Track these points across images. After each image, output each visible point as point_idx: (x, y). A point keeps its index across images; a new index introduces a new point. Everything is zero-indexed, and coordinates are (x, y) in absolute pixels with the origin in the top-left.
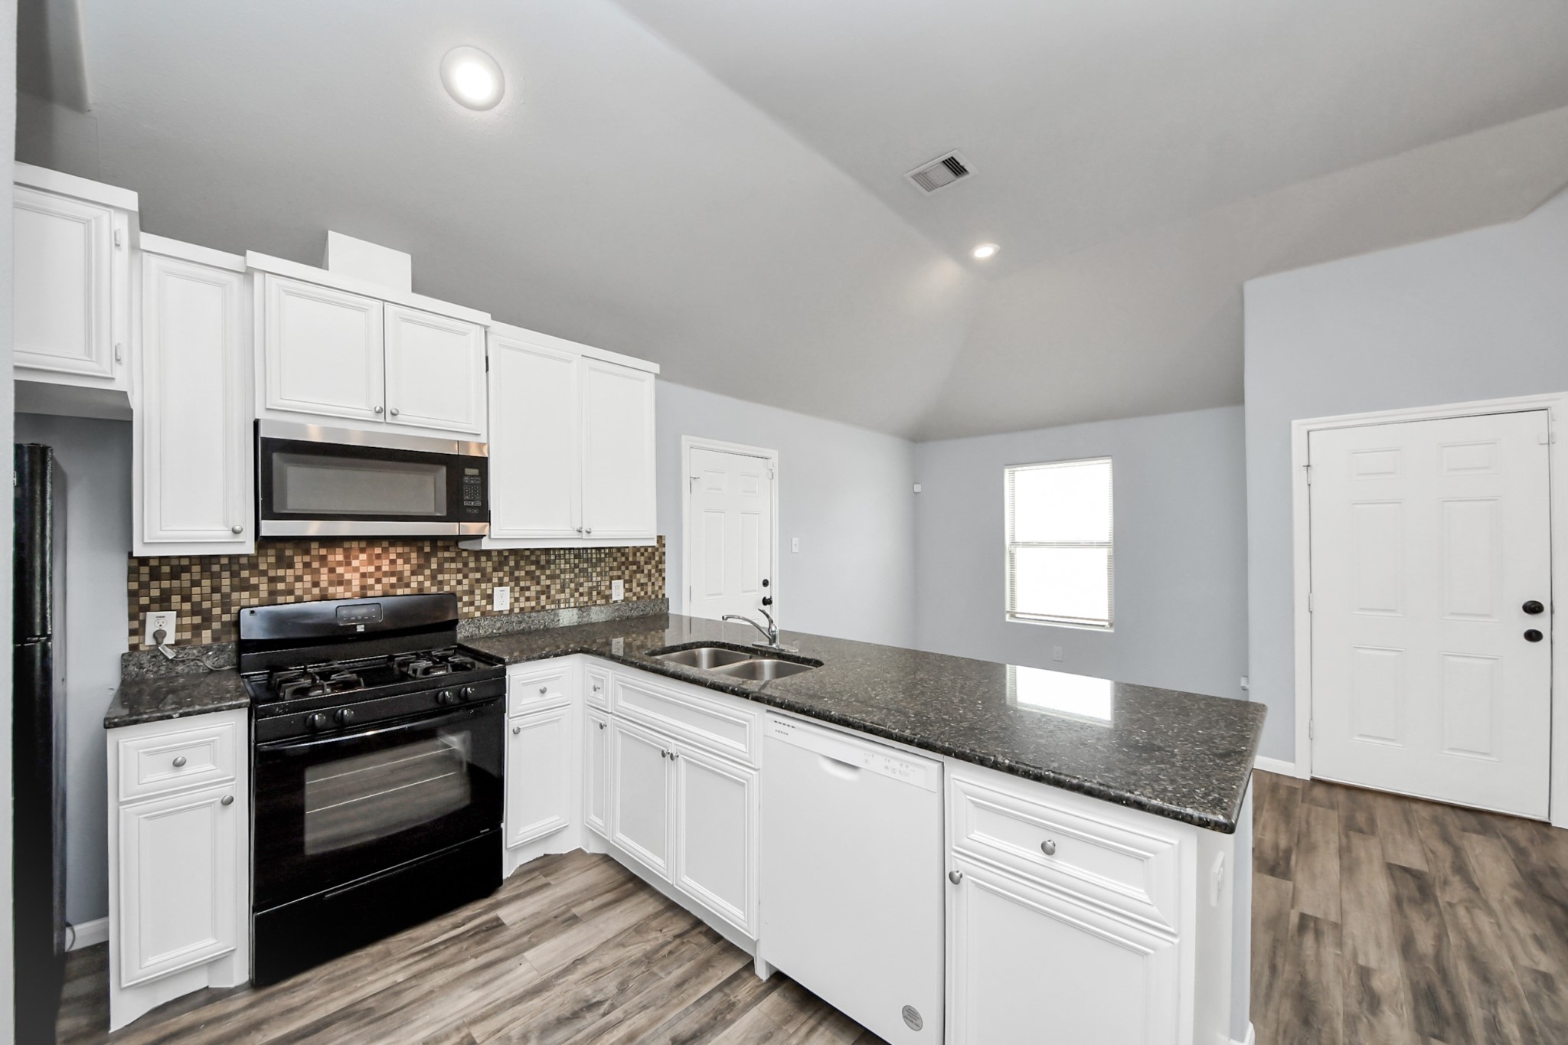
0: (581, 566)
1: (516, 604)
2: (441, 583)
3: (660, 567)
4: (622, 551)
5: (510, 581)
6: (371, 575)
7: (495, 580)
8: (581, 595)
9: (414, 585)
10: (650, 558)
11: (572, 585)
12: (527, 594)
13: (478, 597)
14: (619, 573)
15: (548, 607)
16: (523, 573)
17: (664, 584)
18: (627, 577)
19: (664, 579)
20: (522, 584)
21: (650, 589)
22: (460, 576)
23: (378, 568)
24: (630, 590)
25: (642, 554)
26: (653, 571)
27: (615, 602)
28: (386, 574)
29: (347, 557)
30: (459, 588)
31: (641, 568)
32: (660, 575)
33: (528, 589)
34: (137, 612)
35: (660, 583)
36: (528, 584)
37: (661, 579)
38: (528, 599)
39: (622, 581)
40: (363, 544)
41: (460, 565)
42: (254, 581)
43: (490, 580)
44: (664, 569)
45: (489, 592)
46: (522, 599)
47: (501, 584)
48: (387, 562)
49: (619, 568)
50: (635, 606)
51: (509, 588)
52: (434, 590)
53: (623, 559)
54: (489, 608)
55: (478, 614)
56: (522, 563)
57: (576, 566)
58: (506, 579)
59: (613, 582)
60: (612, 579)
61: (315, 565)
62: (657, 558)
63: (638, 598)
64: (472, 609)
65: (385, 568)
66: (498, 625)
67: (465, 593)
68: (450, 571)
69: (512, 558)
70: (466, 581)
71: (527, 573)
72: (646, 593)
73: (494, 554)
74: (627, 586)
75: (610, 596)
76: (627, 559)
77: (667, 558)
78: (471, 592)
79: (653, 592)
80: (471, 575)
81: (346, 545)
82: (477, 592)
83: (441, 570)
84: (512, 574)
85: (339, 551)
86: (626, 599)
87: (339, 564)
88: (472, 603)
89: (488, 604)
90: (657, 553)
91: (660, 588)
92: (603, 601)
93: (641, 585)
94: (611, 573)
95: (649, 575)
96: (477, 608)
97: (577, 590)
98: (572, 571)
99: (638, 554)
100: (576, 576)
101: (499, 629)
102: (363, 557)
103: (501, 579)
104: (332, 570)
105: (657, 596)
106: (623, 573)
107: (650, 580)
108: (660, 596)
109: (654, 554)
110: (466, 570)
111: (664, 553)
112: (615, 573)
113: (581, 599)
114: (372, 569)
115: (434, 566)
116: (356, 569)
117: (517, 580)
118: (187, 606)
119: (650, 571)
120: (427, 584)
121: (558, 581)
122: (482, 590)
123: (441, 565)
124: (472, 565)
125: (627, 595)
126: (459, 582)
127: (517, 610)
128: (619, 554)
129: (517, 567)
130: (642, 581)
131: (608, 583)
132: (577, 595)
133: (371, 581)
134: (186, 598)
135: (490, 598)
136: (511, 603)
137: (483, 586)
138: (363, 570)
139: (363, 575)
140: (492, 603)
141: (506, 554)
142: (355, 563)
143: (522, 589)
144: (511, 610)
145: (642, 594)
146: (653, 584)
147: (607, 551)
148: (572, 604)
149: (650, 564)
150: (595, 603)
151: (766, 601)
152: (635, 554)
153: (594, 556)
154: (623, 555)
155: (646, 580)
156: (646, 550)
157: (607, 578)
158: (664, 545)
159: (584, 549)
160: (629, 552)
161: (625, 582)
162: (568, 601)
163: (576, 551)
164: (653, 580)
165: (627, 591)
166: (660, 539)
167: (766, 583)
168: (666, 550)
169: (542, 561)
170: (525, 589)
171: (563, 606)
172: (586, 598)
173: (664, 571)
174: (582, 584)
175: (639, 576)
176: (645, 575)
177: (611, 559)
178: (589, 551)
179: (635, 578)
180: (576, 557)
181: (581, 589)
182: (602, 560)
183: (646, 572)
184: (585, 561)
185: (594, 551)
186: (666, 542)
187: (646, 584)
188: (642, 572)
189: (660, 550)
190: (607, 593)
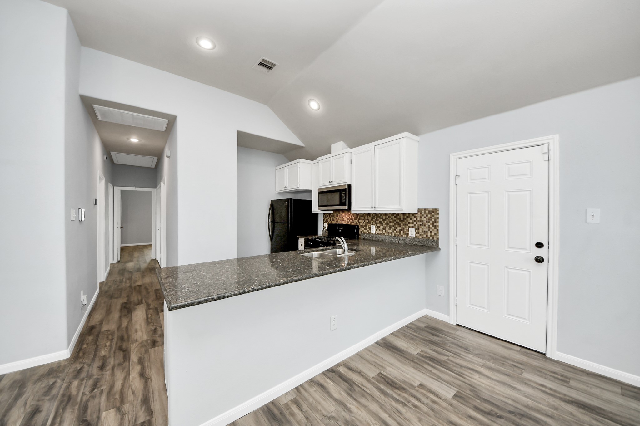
0: (397, 221)
1: (377, 232)
2: (360, 222)
3: (435, 224)
4: (415, 215)
7: (371, 223)
8: (397, 232)
10: (429, 219)
11: (393, 228)
12: (380, 229)
14: (413, 225)
15: (385, 234)
16: (378, 222)
17: (438, 233)
18: (417, 227)
19: (438, 230)
20: (378, 225)
21: (429, 234)
22: (363, 221)
23: (349, 218)
24: (418, 233)
25: (425, 217)
26: (431, 226)
27: (411, 237)
29: (345, 215)
31: (424, 224)
32: (435, 228)
33: (380, 227)
34: (324, 223)
35: (436, 232)
36: (380, 225)
37: (436, 230)
41: (364, 218)
42: (334, 219)
43: (370, 223)
44: (438, 225)
45: (370, 226)
46: (378, 230)
47: (373, 225)
48: (350, 216)
49: (413, 223)
50: (418, 240)
53: (415, 219)
54: (370, 231)
55: (367, 233)
56: (378, 218)
57: (395, 220)
58: (374, 223)
59: (410, 228)
60: (409, 227)
62: (433, 220)
63: (422, 237)
64: (366, 231)
67: (365, 226)
69: (375, 216)
70: (365, 223)
71: (380, 222)
73: (371, 215)
74: (417, 231)
75: (409, 234)
76: (417, 219)
77: (440, 220)
78: (366, 226)
79: (431, 236)
83: (360, 219)
85: (344, 213)
86: (416, 237)
88: (366, 229)
90: (433, 217)
91: (435, 234)
92: (406, 236)
94: (409, 225)
95: (429, 227)
97: (395, 230)
98: (393, 222)
99: (423, 217)
100: (395, 224)
102: (347, 215)
103: (373, 223)
105: (433, 238)
106: (415, 225)
107: (429, 230)
108: (435, 239)
109: (431, 217)
110: (365, 219)
111: (438, 218)
114: (348, 218)
115: (359, 218)
117: (377, 224)
118: (328, 223)
119: (429, 225)
120: (357, 222)
122: (368, 226)
123: (360, 218)
124: (366, 218)
125: (417, 235)
126: (363, 223)
127: (377, 234)
128: (413, 217)
129: (377, 220)
131: (407, 229)
132: (395, 231)
134: (328, 221)
135: (370, 228)
136: (375, 231)
141: (374, 215)
142: (346, 216)
143: (378, 227)
144: (375, 233)
145: (425, 236)
146: (431, 232)
147: (407, 215)
148: (393, 235)
149: (429, 222)
150: (402, 236)
151: (539, 260)
152: (421, 217)
153: (402, 217)
154: (415, 217)
155: (427, 230)
156: (427, 216)
157: (407, 226)
158: (438, 214)
159: (398, 214)
160: (418, 216)
161: (416, 229)
162: (392, 233)
163: (395, 215)
164: (431, 230)
165: (416, 233)
166: (435, 211)
167: (539, 245)
168: (440, 216)
169: (384, 217)
170: (379, 227)
171: (390, 235)
172: (398, 234)
173: (438, 226)
174: (397, 228)
175: (423, 227)
176: (426, 228)
177: (409, 219)
178: (400, 215)
179: (421, 228)
180: (395, 217)
181: (397, 230)
182: (406, 219)
183: (427, 226)
184: (398, 219)
185: (402, 215)
186: (440, 212)
187: (427, 232)
188: (425, 226)
189: (435, 216)
190: (407, 233)
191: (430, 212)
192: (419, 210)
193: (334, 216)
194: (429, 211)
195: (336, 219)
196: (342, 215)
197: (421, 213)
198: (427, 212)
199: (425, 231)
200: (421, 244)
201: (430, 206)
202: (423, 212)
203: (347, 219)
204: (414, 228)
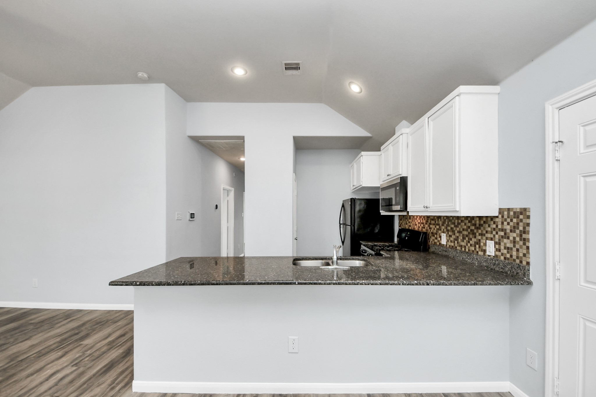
0: (471, 228)
1: (448, 243)
2: (431, 228)
3: (524, 236)
4: (495, 220)
5: (446, 231)
7: (442, 230)
8: (471, 245)
10: (514, 227)
11: (467, 239)
12: (451, 239)
13: (438, 236)
14: (492, 236)
15: (458, 248)
16: (450, 228)
17: (528, 252)
18: (497, 240)
19: (528, 248)
20: (450, 233)
21: (514, 253)
22: (434, 226)
23: (421, 221)
24: (500, 250)
25: (508, 224)
26: (518, 239)
27: (490, 256)
29: (417, 217)
30: (434, 231)
31: (507, 235)
32: (524, 244)
37: (525, 247)
39: (491, 240)
41: (434, 222)
45: (441, 235)
46: (450, 241)
47: (444, 232)
48: (422, 219)
49: (492, 233)
50: (497, 262)
51: (445, 234)
53: (494, 226)
54: (440, 242)
55: (437, 243)
56: (450, 223)
57: (469, 227)
59: (487, 241)
60: (487, 239)
62: (521, 228)
63: (505, 258)
69: (447, 220)
72: (511, 256)
73: (442, 218)
74: (497, 246)
75: (486, 251)
76: (497, 226)
77: (532, 229)
78: (436, 234)
79: (518, 257)
82: (438, 233)
83: (430, 224)
84: (446, 228)
86: (496, 256)
88: (436, 238)
90: (521, 224)
91: (524, 255)
92: (482, 254)
94: (485, 235)
95: (514, 242)
96: (438, 241)
97: (469, 242)
98: (467, 230)
99: (505, 223)
100: (469, 233)
102: (419, 217)
103: (444, 230)
105: (521, 262)
106: (494, 236)
107: (514, 246)
108: (524, 263)
109: (518, 224)
110: (435, 224)
111: (528, 225)
112: (489, 236)
113: (471, 248)
114: (419, 221)
115: (429, 222)
117: (448, 231)
119: (514, 238)
124: (437, 222)
125: (498, 253)
126: (434, 229)
127: (448, 246)
128: (492, 222)
129: (448, 225)
131: (485, 241)
135: (441, 237)
136: (446, 242)
137: (439, 231)
140: (441, 240)
141: (445, 218)
142: (417, 219)
144: (446, 245)
145: (508, 256)
146: (518, 250)
147: (484, 219)
148: (467, 250)
149: (515, 232)
150: (477, 252)
152: (502, 223)
153: (478, 222)
154: (494, 223)
155: (512, 246)
156: (512, 220)
157: (484, 238)
158: (528, 217)
159: (473, 218)
160: (499, 220)
161: (496, 243)
162: (465, 247)
163: (469, 219)
164: (518, 246)
165: (497, 250)
166: (524, 212)
168: (532, 221)
170: (450, 236)
171: (463, 249)
172: (473, 249)
173: (529, 240)
174: (471, 240)
175: (505, 241)
176: (511, 242)
177: (487, 225)
178: (475, 219)
179: (503, 242)
180: (469, 222)
181: (471, 242)
182: (482, 226)
183: (511, 238)
184: (473, 225)
185: (478, 219)
186: (532, 214)
187: (511, 249)
188: (508, 238)
189: (524, 221)
190: (484, 248)
191: (517, 214)
192: (501, 211)
193: (407, 218)
194: (515, 213)
195: (409, 222)
197: (503, 217)
198: (512, 213)
199: (508, 248)
200: (501, 270)
201: (517, 205)
202: (506, 213)
203: (419, 223)
204: (493, 242)
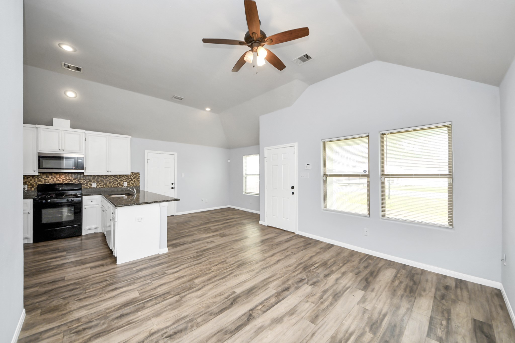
0: (115, 179)
1: (98, 186)
2: (80, 181)
3: (138, 179)
4: (127, 176)
5: (96, 181)
6: (65, 179)
7: (93, 181)
8: (115, 185)
9: (74, 182)
11: (113, 183)
12: (101, 184)
13: (88, 185)
14: (126, 181)
15: (106, 187)
16: (100, 180)
17: (139, 183)
19: (139, 182)
20: (99, 182)
21: (135, 184)
22: (84, 180)
23: (66, 178)
24: (129, 184)
25: (133, 177)
27: (125, 187)
28: (68, 179)
30: (84, 182)
32: (138, 181)
33: (101, 183)
35: (138, 183)
36: (101, 182)
38: (101, 185)
39: (126, 182)
40: (63, 174)
41: (84, 178)
42: (41, 180)
45: (91, 183)
46: (99, 185)
47: (94, 182)
48: (68, 177)
49: (126, 179)
51: (96, 183)
52: (78, 183)
53: (127, 178)
54: (91, 187)
55: (88, 188)
56: (99, 178)
57: (114, 179)
58: (95, 181)
59: (124, 182)
60: (123, 182)
61: (53, 177)
62: (137, 177)
64: (87, 187)
65: (68, 178)
66: (93, 190)
67: (85, 184)
68: (82, 179)
69: (97, 177)
71: (101, 180)
73: (93, 176)
74: (128, 183)
75: (123, 185)
76: (128, 177)
77: (140, 177)
78: (87, 183)
79: (136, 185)
80: (87, 180)
81: (60, 174)
82: (88, 183)
83: (80, 179)
84: (97, 180)
87: (58, 177)
88: (87, 186)
89: (91, 186)
91: (138, 184)
93: (132, 183)
94: (123, 181)
96: (88, 187)
98: (112, 180)
99: (131, 177)
100: (114, 181)
101: (93, 191)
102: (63, 176)
104: (57, 178)
105: (137, 186)
106: (127, 180)
107: (135, 182)
108: (138, 186)
109: (136, 177)
111: (139, 176)
112: (125, 181)
113: (115, 186)
114: (65, 178)
116: (62, 178)
117: (98, 181)
118: (29, 184)
119: (135, 180)
120: (77, 181)
121: (109, 182)
122: (89, 183)
124: (87, 178)
125: (128, 185)
127: (98, 187)
130: (132, 182)
131: (122, 183)
132: (114, 185)
133: (65, 181)
134: (29, 183)
135: (91, 185)
136: (96, 186)
137: (90, 182)
138: (63, 178)
139: (63, 179)
140: (92, 186)
141: (95, 176)
142: (61, 177)
144: (97, 187)
145: (132, 185)
146: (136, 183)
147: (122, 176)
148: (112, 187)
149: (135, 179)
150: (119, 187)
151: (172, 188)
154: (127, 177)
155: (134, 182)
156: (134, 176)
157: (122, 181)
158: (139, 175)
159: (116, 175)
163: (114, 176)
164: (136, 182)
165: (128, 184)
166: (138, 173)
167: (172, 184)
168: (140, 176)
169: (105, 177)
171: (110, 187)
172: (116, 186)
173: (139, 180)
174: (115, 183)
176: (134, 181)
180: (114, 177)
182: (121, 178)
183: (134, 180)
184: (116, 178)
185: (119, 176)
186: (140, 174)
188: (133, 180)
189: (138, 176)
190: (122, 185)
191: (135, 174)
192: (130, 173)
193: (41, 177)
195: (45, 180)
196: (55, 176)
198: (134, 174)
201: (136, 172)
